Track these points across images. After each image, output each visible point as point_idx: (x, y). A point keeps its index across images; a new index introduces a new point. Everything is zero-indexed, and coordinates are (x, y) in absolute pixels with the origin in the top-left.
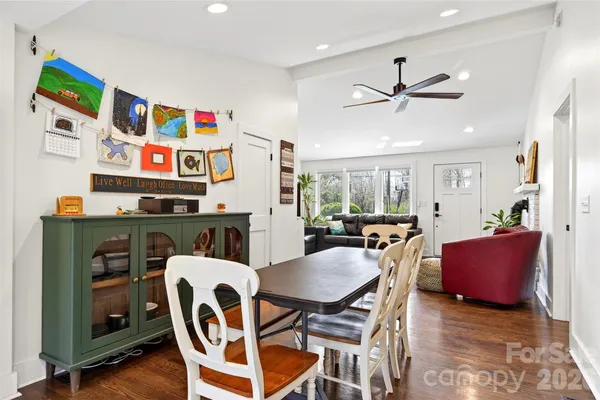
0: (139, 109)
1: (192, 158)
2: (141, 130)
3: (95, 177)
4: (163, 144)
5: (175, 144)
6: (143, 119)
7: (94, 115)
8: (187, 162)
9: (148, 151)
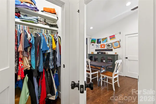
0: (100, 40)
1: (109, 45)
2: (100, 43)
3: (96, 50)
4: (104, 44)
5: (105, 43)
6: (101, 41)
7: (95, 43)
8: (108, 46)
9: (101, 45)
